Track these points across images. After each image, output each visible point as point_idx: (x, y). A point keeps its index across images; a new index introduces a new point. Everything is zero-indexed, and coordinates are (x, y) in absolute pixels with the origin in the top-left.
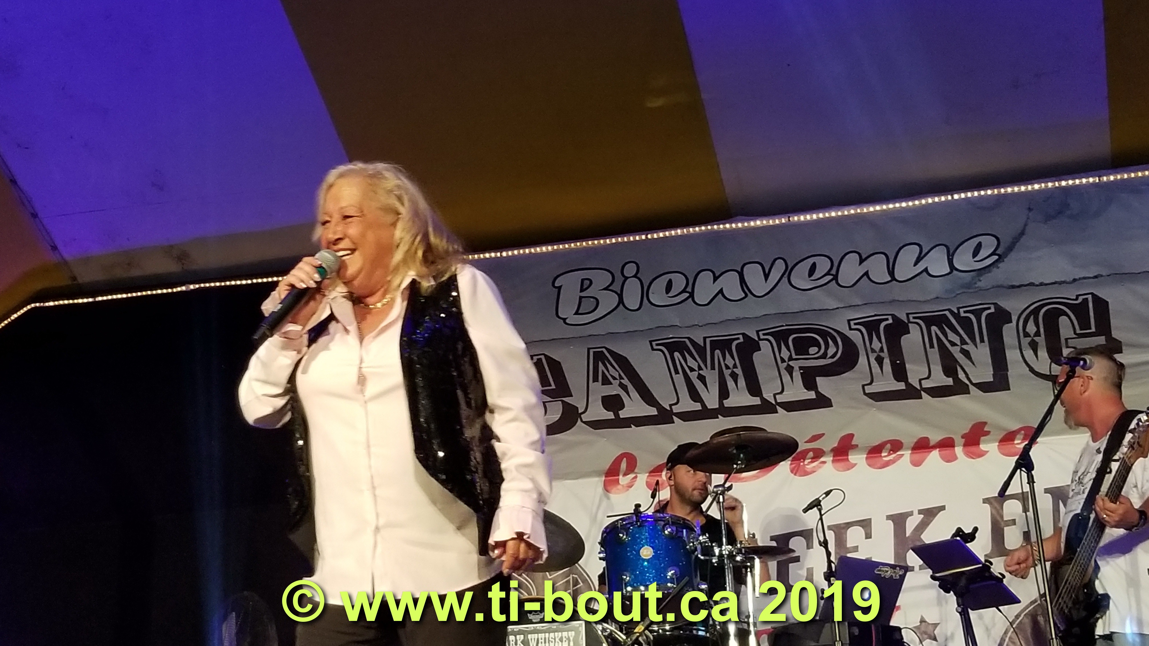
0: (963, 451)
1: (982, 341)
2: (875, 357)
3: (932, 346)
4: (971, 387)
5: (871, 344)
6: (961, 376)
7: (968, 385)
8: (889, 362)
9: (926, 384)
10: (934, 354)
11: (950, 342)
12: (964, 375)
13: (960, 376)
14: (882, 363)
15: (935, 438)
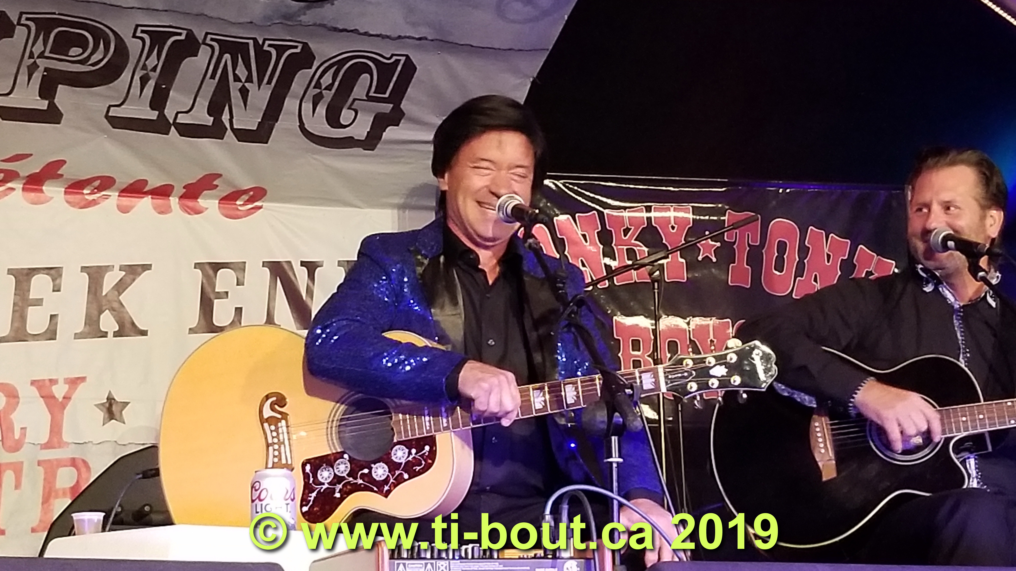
0: (179, 203)
1: (269, 82)
2: (140, 75)
3: (213, 77)
4: (229, 132)
5: (147, 59)
6: (225, 118)
7: (227, 129)
8: (154, 84)
9: (182, 119)
10: (210, 86)
11: (235, 75)
12: (229, 117)
13: (223, 117)
14: (146, 82)
15: (154, 182)
